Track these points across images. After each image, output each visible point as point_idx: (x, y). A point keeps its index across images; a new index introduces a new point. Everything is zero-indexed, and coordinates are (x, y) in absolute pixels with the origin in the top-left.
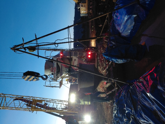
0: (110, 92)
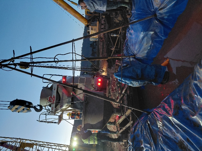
0: (124, 128)
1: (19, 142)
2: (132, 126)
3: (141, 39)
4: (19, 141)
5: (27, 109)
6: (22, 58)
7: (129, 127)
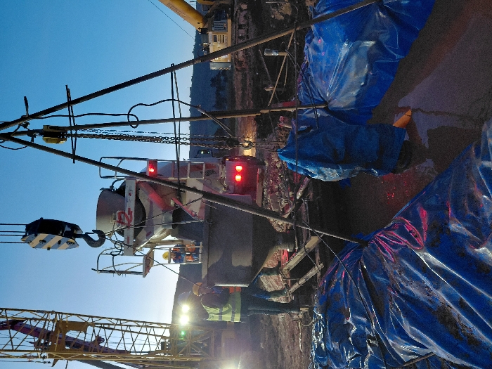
0: (302, 281)
1: (53, 321)
2: (321, 276)
3: (342, 59)
4: (52, 317)
5: (67, 242)
6: (47, 116)
7: (315, 277)
